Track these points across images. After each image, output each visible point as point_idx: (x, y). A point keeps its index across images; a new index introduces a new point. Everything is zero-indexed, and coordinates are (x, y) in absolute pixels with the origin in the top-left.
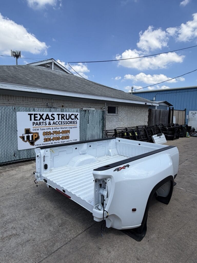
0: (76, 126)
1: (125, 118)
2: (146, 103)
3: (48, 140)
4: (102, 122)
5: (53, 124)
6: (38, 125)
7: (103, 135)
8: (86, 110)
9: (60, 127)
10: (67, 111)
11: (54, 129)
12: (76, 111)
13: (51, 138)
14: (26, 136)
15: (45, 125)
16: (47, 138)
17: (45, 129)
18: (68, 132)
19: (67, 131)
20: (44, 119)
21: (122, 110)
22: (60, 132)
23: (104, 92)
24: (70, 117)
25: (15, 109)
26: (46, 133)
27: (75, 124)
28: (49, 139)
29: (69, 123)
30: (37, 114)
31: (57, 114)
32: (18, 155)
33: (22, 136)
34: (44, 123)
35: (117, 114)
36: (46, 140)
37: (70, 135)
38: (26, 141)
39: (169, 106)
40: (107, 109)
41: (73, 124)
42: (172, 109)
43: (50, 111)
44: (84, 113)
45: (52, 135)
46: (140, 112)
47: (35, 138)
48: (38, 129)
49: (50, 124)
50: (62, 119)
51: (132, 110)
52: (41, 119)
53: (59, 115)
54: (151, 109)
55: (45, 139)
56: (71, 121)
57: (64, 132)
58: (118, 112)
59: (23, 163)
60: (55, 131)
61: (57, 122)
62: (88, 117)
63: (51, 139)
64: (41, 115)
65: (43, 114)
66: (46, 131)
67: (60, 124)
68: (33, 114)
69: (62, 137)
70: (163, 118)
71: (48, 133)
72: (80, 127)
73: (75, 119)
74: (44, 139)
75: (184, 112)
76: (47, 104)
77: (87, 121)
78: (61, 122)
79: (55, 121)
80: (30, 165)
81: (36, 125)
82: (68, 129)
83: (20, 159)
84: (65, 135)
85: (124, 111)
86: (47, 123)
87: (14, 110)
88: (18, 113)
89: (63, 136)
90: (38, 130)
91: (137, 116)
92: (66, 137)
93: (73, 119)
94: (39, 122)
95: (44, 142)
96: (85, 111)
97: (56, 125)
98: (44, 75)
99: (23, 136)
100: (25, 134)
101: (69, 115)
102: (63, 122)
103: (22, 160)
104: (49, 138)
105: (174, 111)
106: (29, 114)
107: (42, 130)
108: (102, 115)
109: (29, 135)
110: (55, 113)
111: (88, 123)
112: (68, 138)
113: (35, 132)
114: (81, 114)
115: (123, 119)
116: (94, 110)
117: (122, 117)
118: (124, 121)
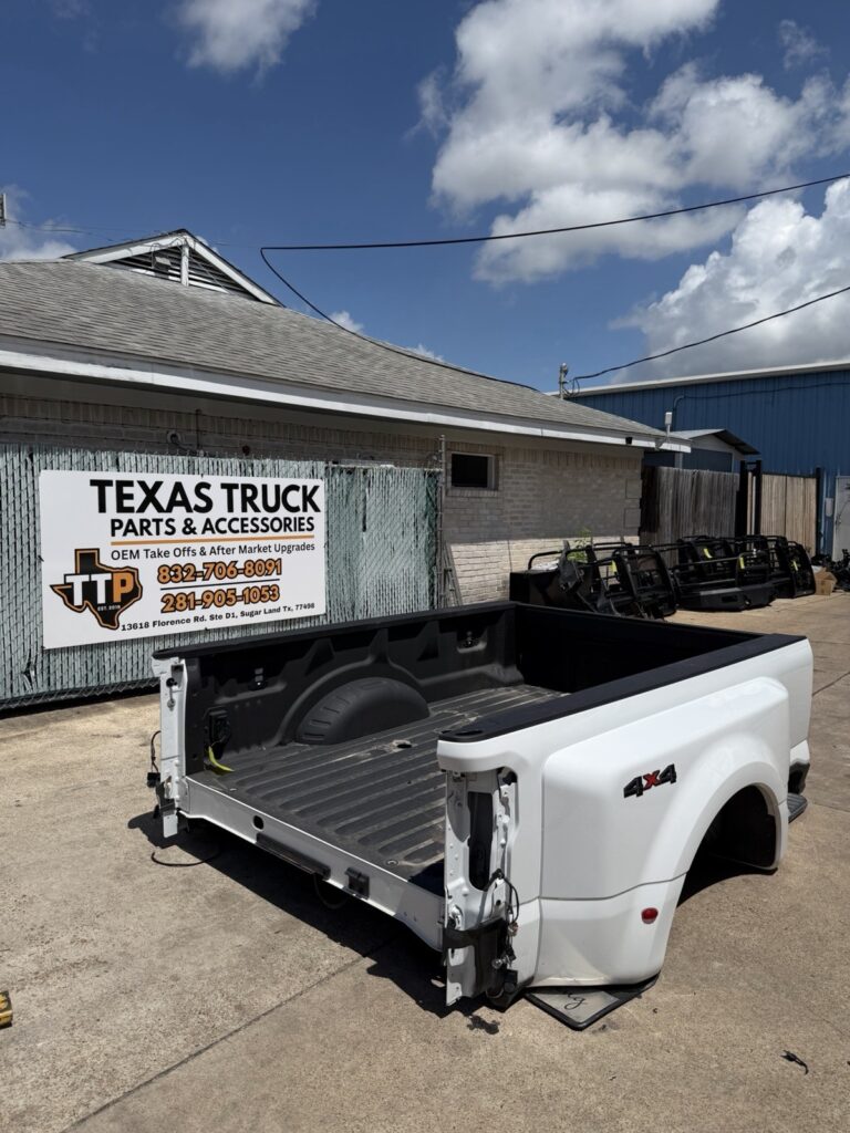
0: (308, 542)
1: (529, 507)
2: (629, 441)
3: (183, 602)
4: (427, 525)
5: (203, 532)
6: (136, 534)
7: (432, 586)
8: (354, 470)
9: (236, 545)
10: (268, 469)
11: (208, 550)
12: (308, 471)
13: (194, 593)
14: (78, 581)
15: (167, 533)
16: (175, 592)
17: (166, 554)
18: (271, 569)
19: (270, 565)
20: (165, 505)
21: (518, 472)
22: (238, 566)
23: (433, 389)
24: (282, 497)
25: (31, 456)
26: (170, 569)
27: (306, 533)
28: (187, 601)
29: (276, 525)
30: (130, 484)
31: (223, 486)
32: (45, 672)
33: (62, 582)
34: (162, 525)
35: (496, 488)
36: (171, 604)
37: (284, 582)
38: (79, 609)
39: (740, 455)
40: (450, 466)
41: (293, 534)
42: (754, 466)
43: (191, 470)
44: (345, 483)
45: (199, 581)
46: (599, 481)
47: (123, 595)
48: (134, 552)
49: (193, 531)
50: (244, 509)
51: (566, 474)
52: (151, 506)
53: (229, 488)
54: (653, 469)
55: (168, 600)
56: (286, 519)
57: (253, 568)
58: (500, 482)
59: (67, 711)
60: (216, 564)
61: (224, 520)
62: (365, 499)
63: (195, 601)
64: (150, 486)
65: (158, 485)
66: (171, 561)
67: (237, 532)
68: (114, 483)
69: (246, 592)
70: (714, 509)
71: (183, 569)
72: (327, 544)
73: (305, 510)
74: (162, 601)
75: (812, 483)
76: (174, 436)
77: (361, 517)
78: (243, 520)
79: (213, 515)
80: (100, 717)
81: (125, 534)
82: (275, 556)
83: (53, 689)
84: (259, 581)
85: (529, 478)
86: (179, 525)
87: (29, 463)
88: (46, 478)
89: (251, 585)
90: (134, 555)
91: (586, 501)
92: (263, 592)
93: (296, 509)
94: (142, 521)
95: (162, 611)
96: (351, 472)
97: (218, 535)
99: (66, 584)
100: (74, 572)
101: (277, 487)
102: (248, 522)
103: (63, 697)
104: (187, 596)
105: (766, 478)
106: (93, 483)
107: (154, 555)
108: (428, 495)
109: (95, 577)
110: (215, 481)
111: (364, 529)
112: (274, 595)
113: (121, 563)
114: (329, 489)
115: (522, 512)
116: (389, 471)
117: (517, 503)
118: (526, 524)
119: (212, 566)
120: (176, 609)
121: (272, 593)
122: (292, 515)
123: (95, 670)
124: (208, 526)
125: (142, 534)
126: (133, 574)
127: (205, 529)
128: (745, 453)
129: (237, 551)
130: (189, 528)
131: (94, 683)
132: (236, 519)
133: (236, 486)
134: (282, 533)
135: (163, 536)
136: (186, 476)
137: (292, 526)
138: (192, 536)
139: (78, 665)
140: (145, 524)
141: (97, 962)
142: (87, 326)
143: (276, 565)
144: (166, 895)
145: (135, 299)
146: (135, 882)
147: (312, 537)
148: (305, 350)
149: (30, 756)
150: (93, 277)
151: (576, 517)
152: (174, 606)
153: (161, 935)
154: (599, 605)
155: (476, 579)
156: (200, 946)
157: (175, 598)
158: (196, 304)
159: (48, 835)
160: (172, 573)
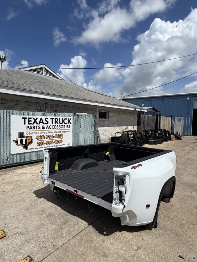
0: (69, 130)
1: (115, 123)
2: (135, 109)
3: (42, 143)
4: (94, 127)
5: (46, 128)
7: (95, 140)
9: (53, 131)
10: (60, 115)
11: (47, 132)
12: (69, 115)
13: (44, 142)
17: (38, 133)
18: (61, 136)
20: (38, 123)
21: (113, 115)
22: (54, 136)
23: (95, 98)
24: (63, 121)
29: (62, 127)
30: (31, 118)
32: (11, 159)
34: (38, 127)
35: (108, 119)
37: (63, 139)
38: (19, 145)
40: (99, 114)
41: (66, 129)
42: (159, 115)
43: (44, 115)
44: (77, 118)
45: (45, 139)
46: (129, 117)
49: (44, 128)
50: (55, 124)
51: (123, 116)
52: (35, 123)
53: (52, 119)
54: (139, 115)
57: (57, 136)
58: (109, 117)
60: (49, 135)
61: (51, 126)
62: (81, 121)
64: (35, 119)
65: (37, 118)
66: (39, 135)
67: (54, 128)
68: (27, 118)
69: (55, 141)
70: (151, 123)
71: (42, 136)
72: (73, 131)
73: (68, 124)
74: (37, 143)
75: (170, 118)
76: (41, 108)
77: (80, 125)
79: (49, 125)
80: (23, 169)
81: (29, 129)
82: (61, 133)
83: (13, 163)
84: (58, 139)
85: (115, 117)
86: (41, 127)
87: (9, 113)
88: (12, 117)
90: (32, 133)
91: (126, 121)
92: (59, 141)
93: (66, 123)
95: (37, 146)
96: (78, 115)
97: (49, 129)
98: (36, 80)
99: (16, 140)
101: (62, 119)
102: (56, 126)
103: (15, 164)
105: (161, 117)
106: (23, 118)
107: (36, 134)
108: (94, 120)
110: (49, 117)
111: (81, 128)
112: (61, 142)
113: (28, 135)
114: (73, 119)
116: (86, 115)
117: (113, 122)
119: (48, 136)
120: (40, 145)
121: (61, 141)
122: (65, 125)
123: (22, 158)
124: (47, 127)
125: (33, 129)
126: (31, 138)
127: (47, 128)
128: (157, 112)
129: (53, 132)
130: (43, 128)
131: (22, 161)
132: (54, 126)
133: (53, 119)
134: (63, 129)
135: (38, 129)
136: (43, 116)
137: (65, 127)
138: (44, 129)
139: (19, 157)
140: (34, 127)
141: (21, 233)
142: (22, 84)
143: (62, 135)
144: (37, 214)
145: (33, 78)
146: (30, 211)
147: (70, 129)
148: (69, 90)
149: (7, 179)
150: (24, 73)
152: (40, 144)
153: (36, 226)
154: (129, 143)
155: (104, 138)
156: (45, 228)
157: (40, 143)
158: (46, 80)
159: (10, 199)
160: (40, 137)
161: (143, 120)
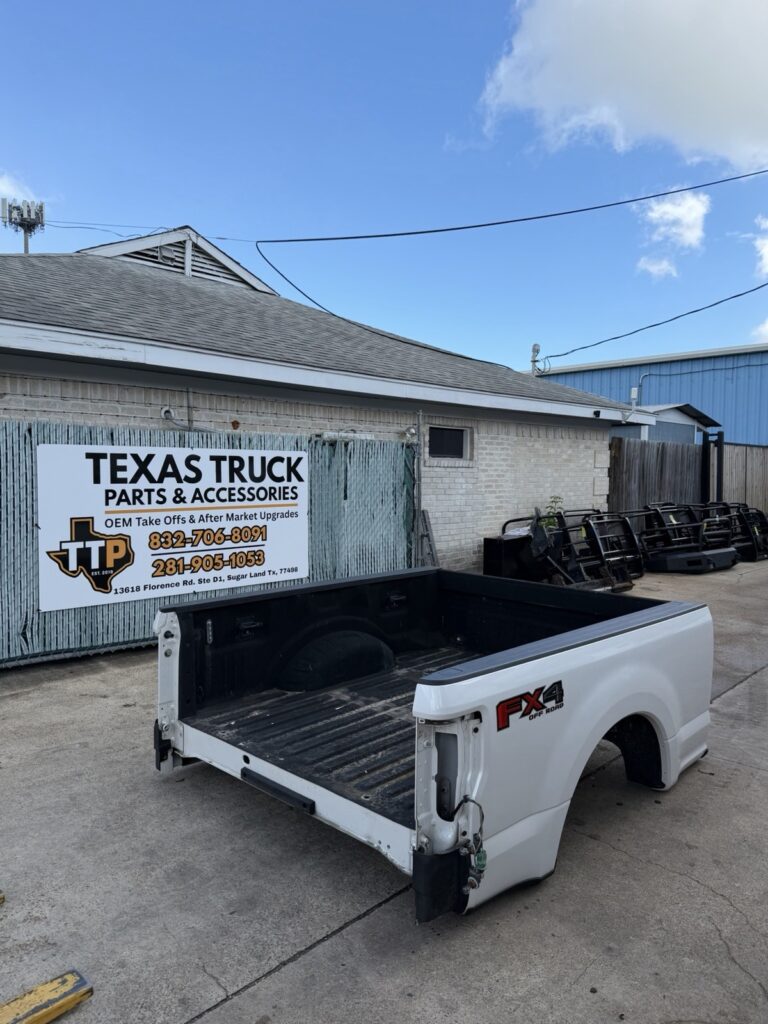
0: (292, 509)
1: (503, 476)
2: (597, 413)
3: (173, 566)
4: (405, 493)
5: (193, 501)
6: (129, 503)
7: (409, 551)
8: (336, 442)
9: (223, 513)
10: (254, 442)
11: (197, 518)
12: (293, 444)
13: (183, 558)
14: (73, 548)
15: (158, 502)
16: (165, 558)
17: (157, 522)
18: (257, 535)
19: (256, 531)
20: (156, 476)
21: (491, 443)
22: (225, 533)
23: (412, 367)
24: (267, 468)
25: (30, 431)
26: (161, 536)
27: (290, 501)
28: (177, 566)
29: (262, 494)
30: (124, 456)
31: (212, 458)
32: (41, 633)
33: (58, 549)
34: (154, 495)
35: (471, 459)
36: (161, 568)
37: (269, 548)
38: (74, 574)
39: (701, 427)
40: (427, 438)
41: (278, 502)
42: (715, 438)
43: (182, 443)
44: (327, 454)
45: (188, 547)
46: (570, 452)
47: (116, 561)
48: (127, 521)
49: (183, 500)
50: (232, 480)
51: (537, 445)
52: (143, 477)
53: (218, 460)
54: (620, 440)
55: (159, 565)
56: (270, 488)
57: (240, 534)
58: (475, 453)
59: (61, 671)
60: (204, 531)
61: (213, 489)
62: (346, 470)
63: (184, 566)
64: (143, 458)
65: (150, 457)
66: (161, 528)
67: (225, 501)
68: (109, 456)
69: (233, 557)
70: (679, 478)
71: (173, 536)
72: (310, 512)
73: (289, 480)
74: (153, 566)
76: (167, 412)
77: (343, 486)
78: (230, 489)
79: (202, 486)
80: (91, 676)
81: (118, 504)
82: (260, 523)
83: (48, 649)
84: (244, 547)
85: (502, 449)
86: (170, 495)
87: (27, 435)
88: (43, 451)
89: (237, 551)
90: (128, 523)
91: (556, 470)
92: (249, 557)
93: (281, 479)
94: (134, 491)
95: (153, 576)
96: (333, 444)
97: (206, 504)
99: (61, 550)
100: (69, 539)
101: (263, 459)
102: (235, 492)
103: (57, 657)
104: (176, 561)
105: (727, 449)
106: (89, 456)
107: (145, 523)
108: (406, 465)
109: (89, 544)
111: (346, 497)
112: (259, 560)
113: (114, 531)
114: (312, 461)
115: (496, 481)
116: (369, 443)
117: (491, 473)
118: (500, 492)
119: (200, 533)
120: (166, 574)
121: (257, 558)
122: (277, 485)
123: (89, 632)
124: (197, 495)
125: (134, 503)
126: (125, 540)
127: (194, 499)
128: (707, 425)
129: (224, 518)
130: (179, 498)
131: (86, 644)
132: (224, 489)
133: (224, 458)
134: (267, 502)
135: (154, 505)
136: (177, 449)
137: (277, 495)
138: (182, 505)
139: (72, 626)
142: (87, 310)
143: (262, 532)
145: (138, 288)
147: (296, 505)
148: (293, 333)
149: (18, 717)
150: (102, 268)
151: (548, 485)
152: (164, 570)
155: (452, 544)
157: (165, 563)
160: (163, 540)
161: (637, 461)
